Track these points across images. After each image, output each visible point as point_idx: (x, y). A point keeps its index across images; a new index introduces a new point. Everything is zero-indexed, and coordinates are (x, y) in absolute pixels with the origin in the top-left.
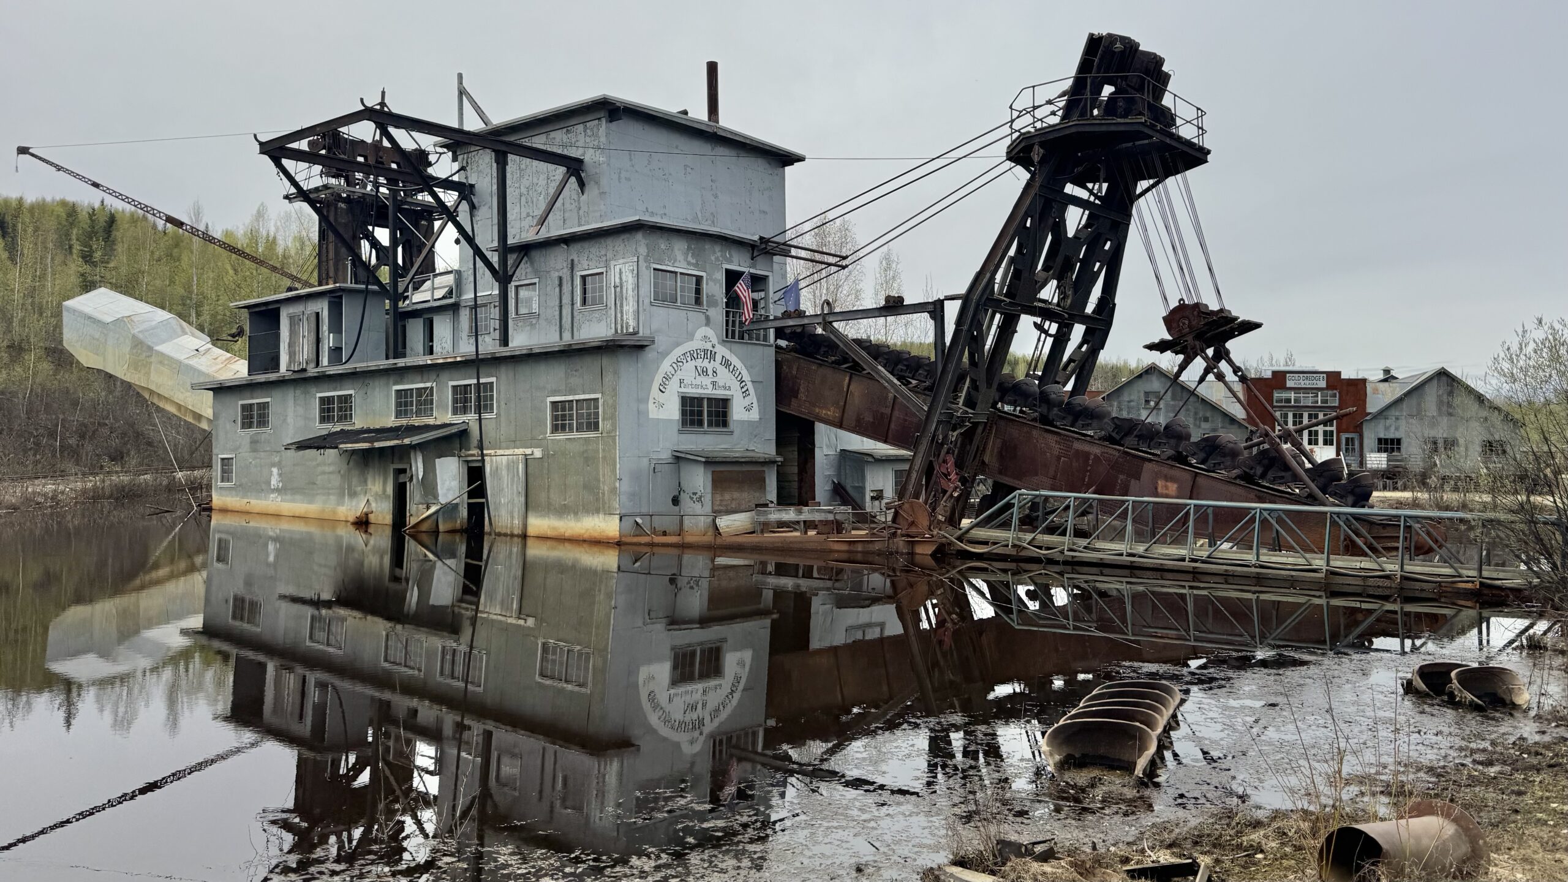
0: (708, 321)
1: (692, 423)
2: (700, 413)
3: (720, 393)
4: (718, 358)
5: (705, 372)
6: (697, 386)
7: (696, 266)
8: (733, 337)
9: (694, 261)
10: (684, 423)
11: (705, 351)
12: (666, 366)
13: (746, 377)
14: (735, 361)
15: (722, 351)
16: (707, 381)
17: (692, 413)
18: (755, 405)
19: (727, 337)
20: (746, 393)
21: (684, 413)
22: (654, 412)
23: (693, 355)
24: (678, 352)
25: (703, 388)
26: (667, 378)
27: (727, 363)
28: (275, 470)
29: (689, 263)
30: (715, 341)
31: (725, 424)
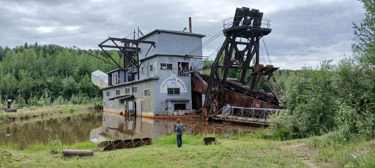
0: (174, 73)
1: (171, 93)
2: (173, 91)
3: (177, 87)
4: (177, 80)
5: (173, 83)
6: (171, 86)
7: (171, 62)
8: (180, 75)
9: (170, 61)
10: (168, 93)
11: (173, 79)
12: (164, 82)
13: (184, 83)
14: (181, 80)
15: (177, 79)
16: (174, 85)
17: (171, 91)
18: (186, 89)
19: (179, 75)
20: (184, 87)
21: (168, 91)
22: (161, 92)
23: (170, 80)
24: (167, 79)
25: (173, 86)
26: (164, 85)
27: (179, 81)
28: (111, 104)
29: (169, 61)
30: (176, 76)
31: (179, 93)
